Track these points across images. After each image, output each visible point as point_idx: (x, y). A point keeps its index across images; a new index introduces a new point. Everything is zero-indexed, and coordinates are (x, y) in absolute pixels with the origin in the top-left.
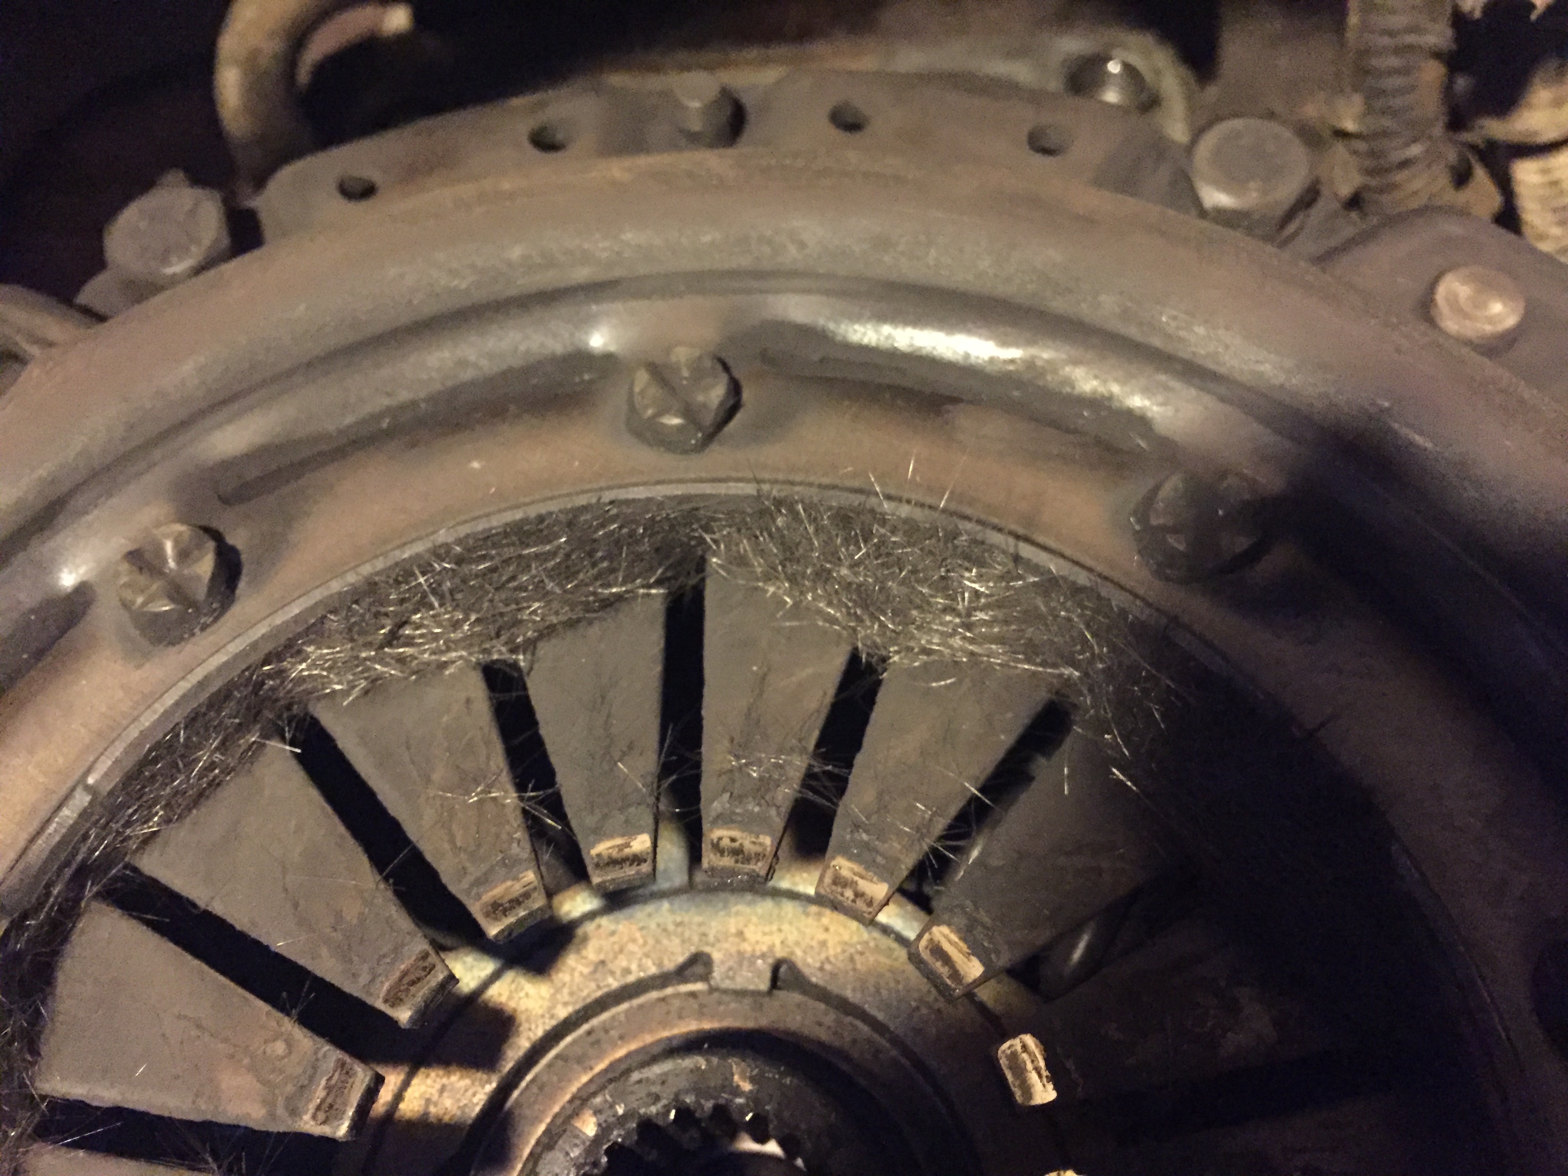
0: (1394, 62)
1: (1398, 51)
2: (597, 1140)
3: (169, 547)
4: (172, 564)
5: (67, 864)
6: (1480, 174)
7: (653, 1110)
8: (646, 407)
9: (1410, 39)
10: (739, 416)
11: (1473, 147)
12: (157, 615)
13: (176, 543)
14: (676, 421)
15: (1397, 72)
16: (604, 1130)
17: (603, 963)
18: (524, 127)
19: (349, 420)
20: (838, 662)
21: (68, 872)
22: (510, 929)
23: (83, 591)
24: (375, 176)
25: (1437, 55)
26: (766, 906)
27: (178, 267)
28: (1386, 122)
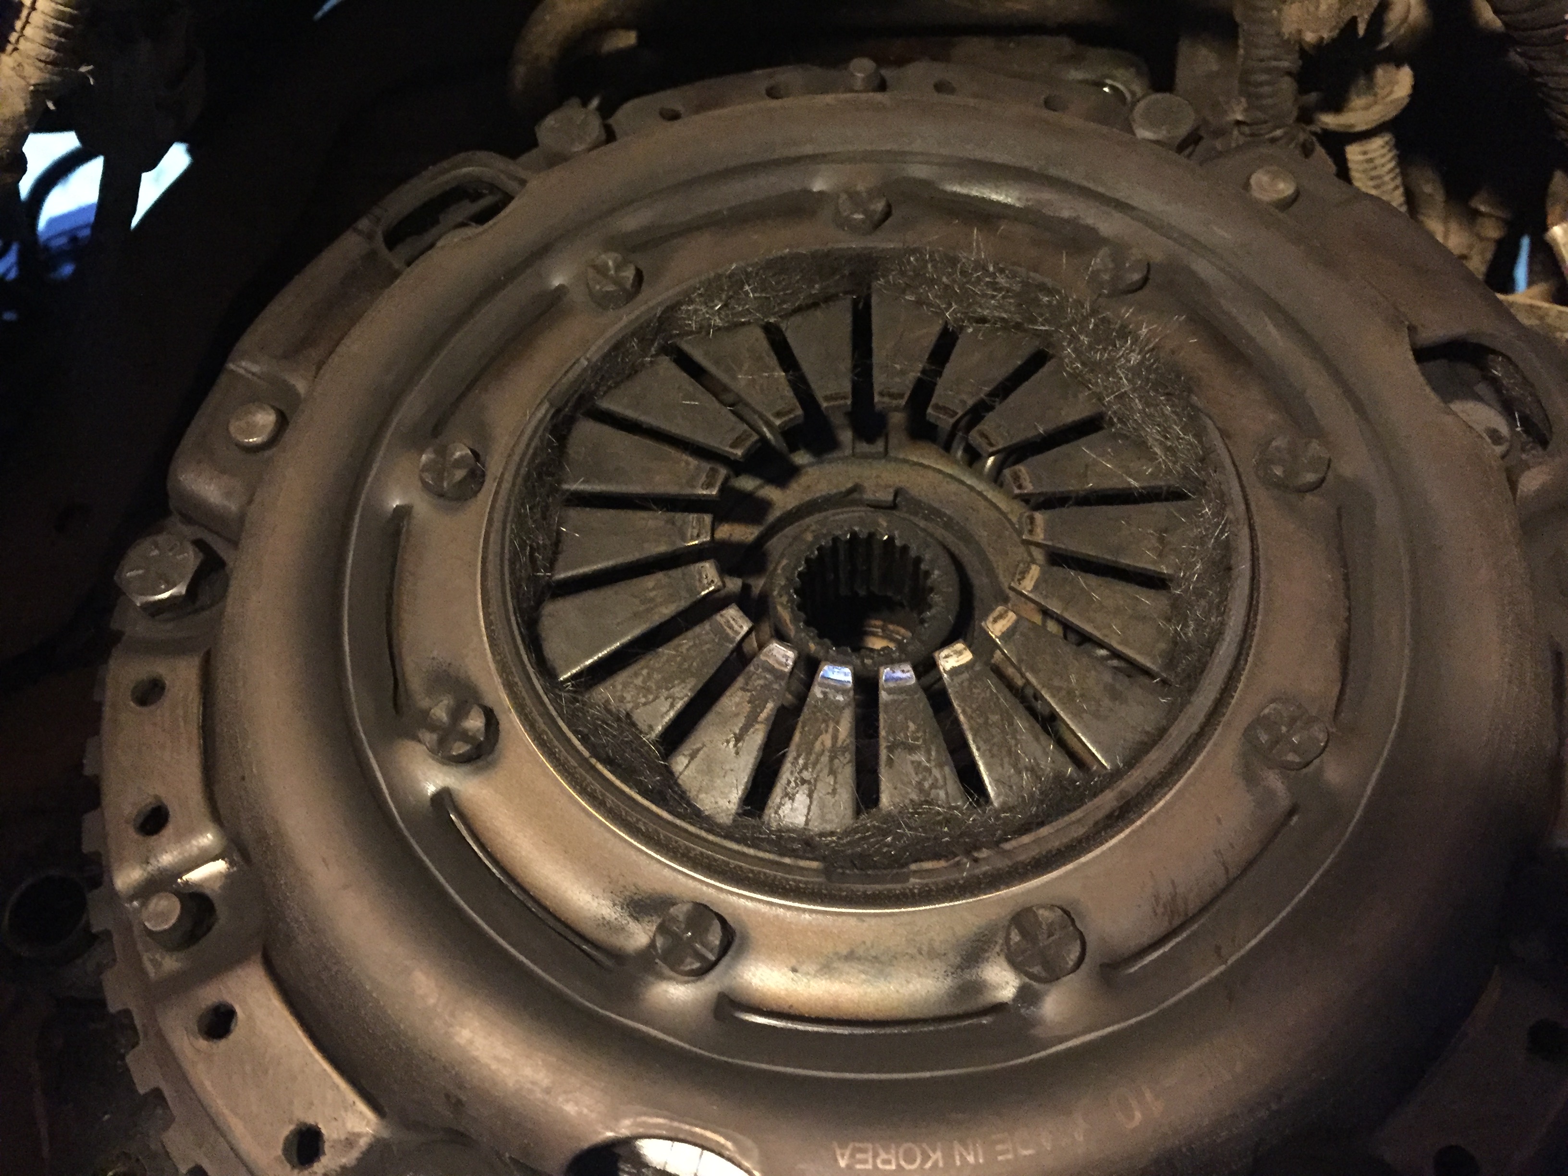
0: (1264, 77)
1: (1268, 71)
2: (813, 543)
3: (610, 263)
4: (612, 272)
5: (576, 391)
6: (1320, 151)
7: (840, 532)
8: (845, 211)
9: (1274, 63)
10: (890, 219)
11: (1315, 134)
12: (607, 292)
13: (615, 261)
14: (861, 216)
15: (1268, 83)
16: (816, 538)
17: (809, 487)
18: (763, 86)
19: (688, 217)
20: (936, 329)
21: (576, 396)
22: (785, 423)
23: (561, 288)
24: (679, 108)
25: (1289, 73)
26: (891, 466)
27: (578, 148)
28: (1260, 115)
